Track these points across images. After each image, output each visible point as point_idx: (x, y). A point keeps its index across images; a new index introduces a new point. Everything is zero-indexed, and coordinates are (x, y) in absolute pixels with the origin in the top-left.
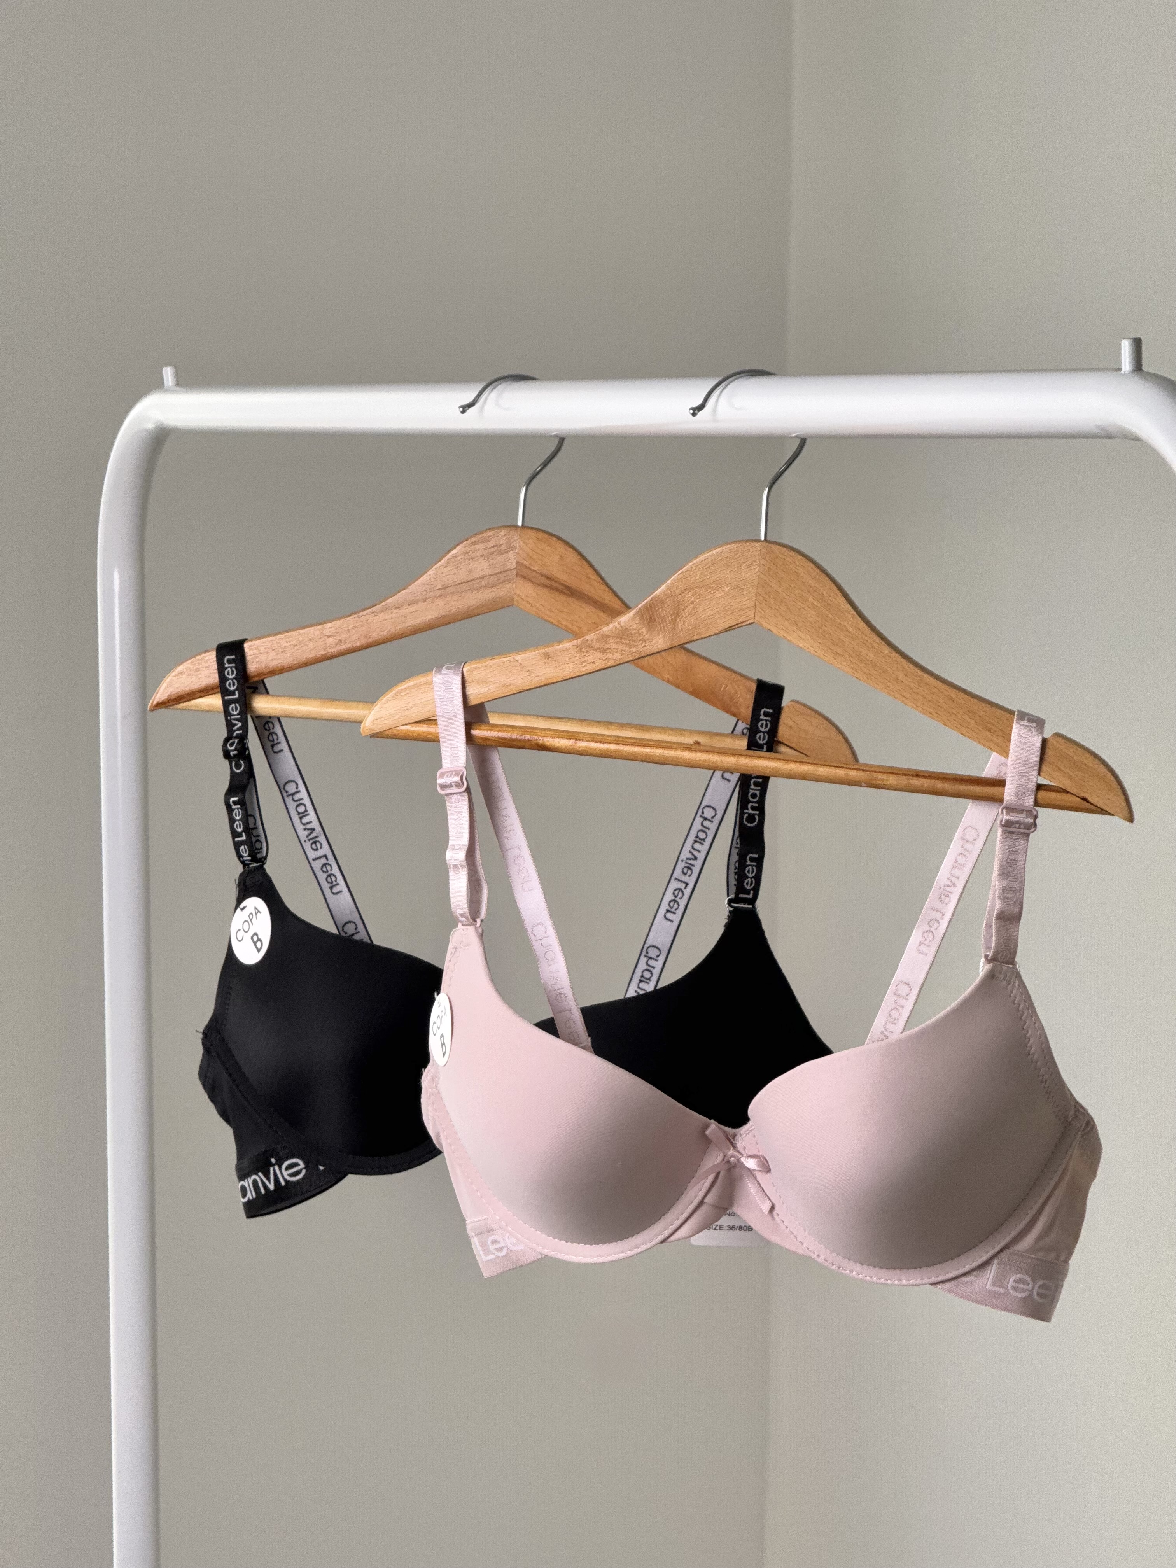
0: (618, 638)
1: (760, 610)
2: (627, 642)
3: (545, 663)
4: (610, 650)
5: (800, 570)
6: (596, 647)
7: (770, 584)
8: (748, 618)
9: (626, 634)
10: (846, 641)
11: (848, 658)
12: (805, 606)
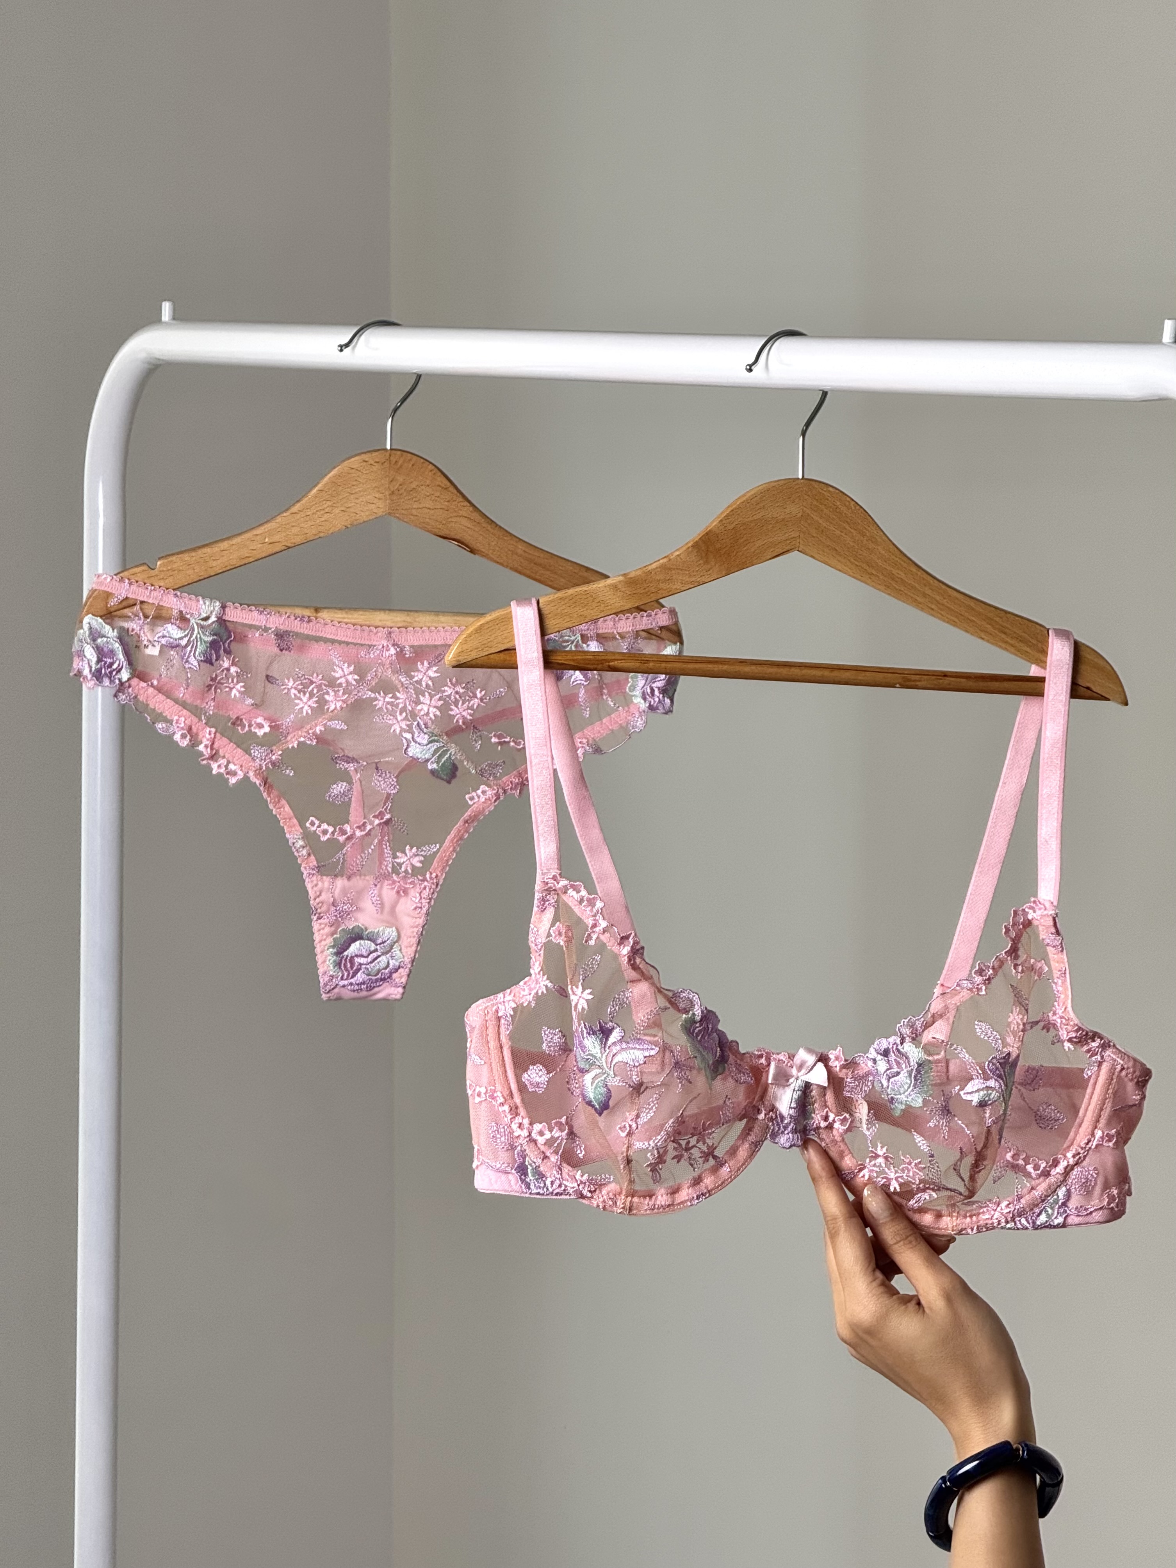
0: (678, 569)
1: (804, 539)
2: (687, 573)
3: (614, 594)
4: (672, 581)
5: (838, 503)
6: (659, 579)
7: (812, 516)
9: (686, 566)
10: (880, 562)
11: (881, 577)
12: (843, 534)
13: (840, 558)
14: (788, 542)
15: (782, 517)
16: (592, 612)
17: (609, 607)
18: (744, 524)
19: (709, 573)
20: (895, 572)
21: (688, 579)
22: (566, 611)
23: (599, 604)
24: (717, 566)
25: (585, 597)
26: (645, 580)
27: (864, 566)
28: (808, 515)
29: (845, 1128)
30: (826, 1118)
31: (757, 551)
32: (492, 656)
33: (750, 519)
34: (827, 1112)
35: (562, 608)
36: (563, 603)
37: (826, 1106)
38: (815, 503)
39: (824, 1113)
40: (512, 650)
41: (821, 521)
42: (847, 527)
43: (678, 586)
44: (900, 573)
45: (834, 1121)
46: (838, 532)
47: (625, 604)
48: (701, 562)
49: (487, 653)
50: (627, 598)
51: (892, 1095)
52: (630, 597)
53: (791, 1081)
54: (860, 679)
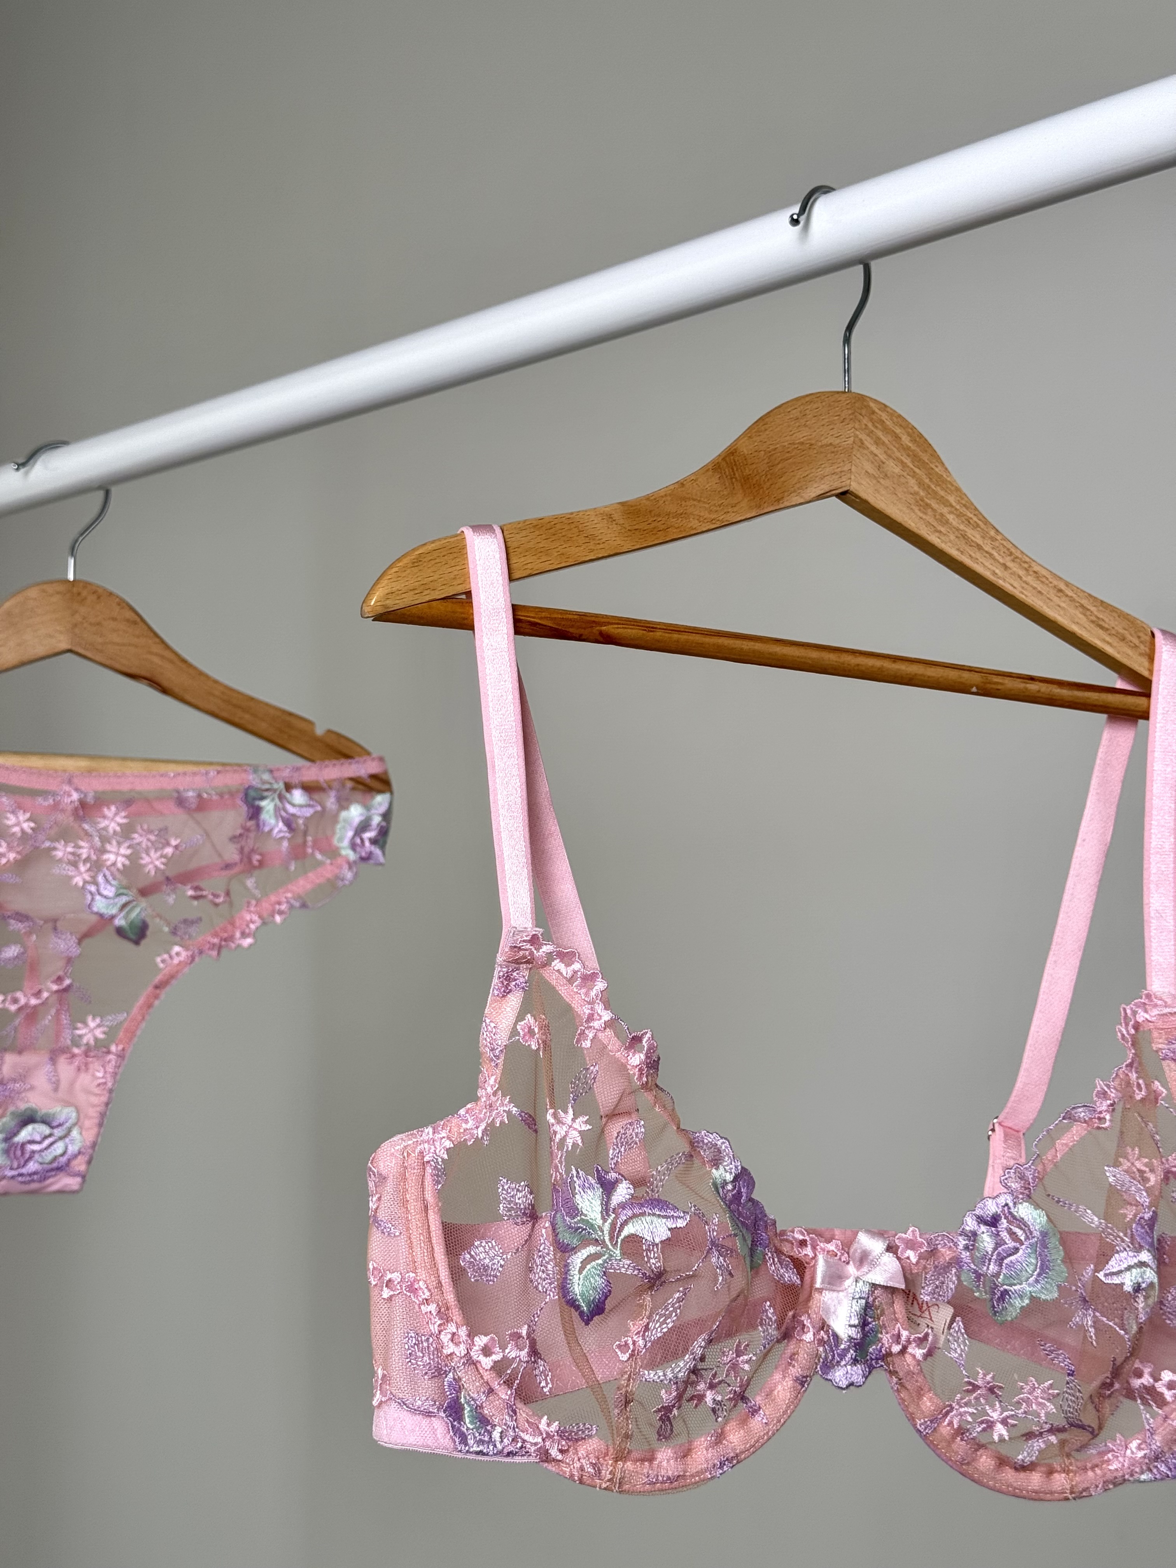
13: (900, 506)
14: (838, 476)
15: (829, 441)
16: (577, 550)
17: (602, 546)
18: (779, 445)
19: (735, 509)
20: (969, 531)
21: (707, 515)
23: (587, 540)
24: (746, 500)
25: (567, 527)
26: (650, 512)
27: (932, 520)
28: (862, 442)
29: (924, 1351)
30: (898, 1338)
31: (797, 486)
33: (789, 439)
34: (899, 1329)
35: (536, 541)
36: (537, 533)
37: (897, 1321)
38: (870, 425)
39: (895, 1332)
40: (465, 597)
41: (877, 452)
42: (911, 465)
43: (694, 523)
44: (974, 534)
45: (909, 1342)
46: (898, 470)
47: (622, 543)
48: (725, 492)
49: (427, 598)
50: (626, 535)
51: (1005, 1287)
52: (629, 533)
53: (848, 1282)
54: (929, 677)
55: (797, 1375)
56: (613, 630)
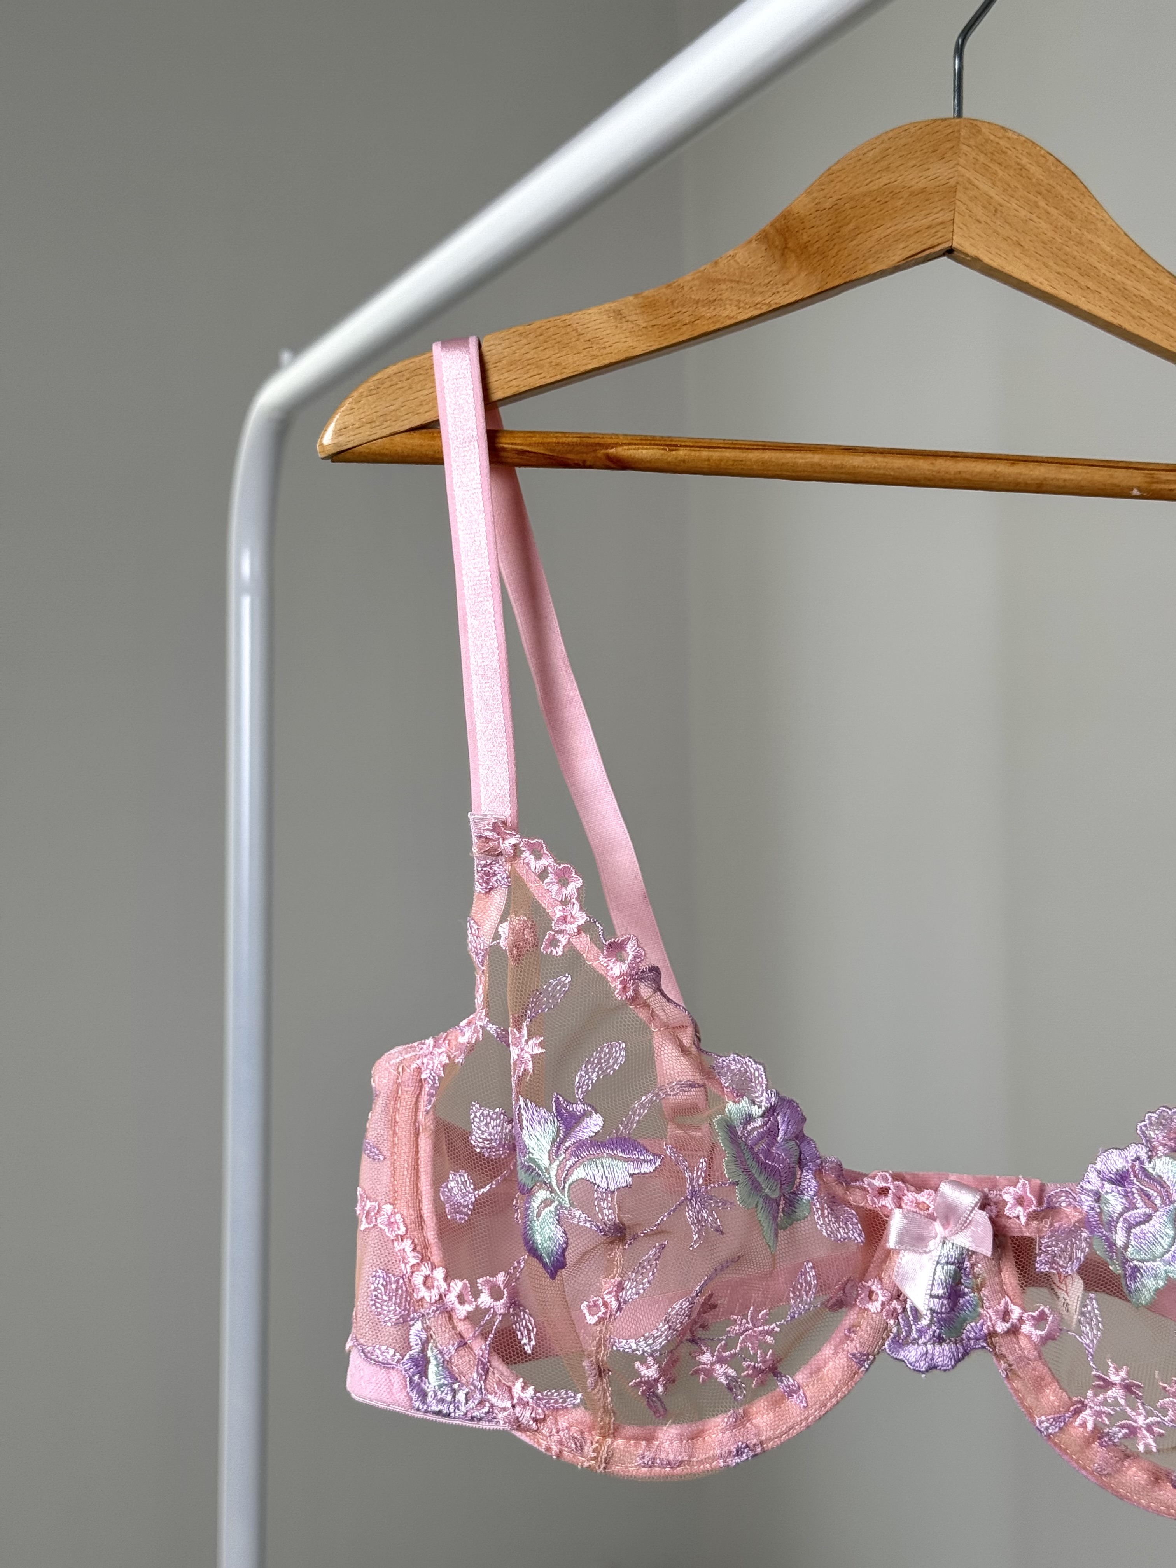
0: (731, 281)
1: (961, 225)
2: (748, 287)
3: (617, 327)
4: (720, 302)
5: (1025, 161)
6: (697, 298)
7: (976, 182)
8: (940, 241)
9: (746, 275)
10: (1103, 268)
11: (1104, 293)
12: (1034, 217)
13: (1027, 261)
14: (934, 231)
15: (921, 185)
16: (576, 358)
17: (607, 350)
18: (852, 199)
19: (787, 287)
20: (1130, 284)
21: (749, 299)
22: (528, 356)
23: (589, 344)
24: (803, 275)
25: (563, 331)
26: (673, 302)
27: (1075, 274)
28: (970, 182)
29: (1043, 1333)
30: (1005, 1315)
31: (874, 250)
32: (397, 438)
33: (864, 189)
34: (1007, 1303)
35: (523, 351)
36: (524, 341)
37: (1005, 1293)
38: (982, 158)
39: (1001, 1307)
40: (432, 426)
41: (992, 193)
42: (1042, 203)
43: (732, 310)
44: (1139, 286)
45: (1021, 1320)
46: (1023, 213)
47: (635, 344)
48: (774, 267)
49: (388, 431)
50: (640, 333)
51: (1136, 1262)
52: (644, 331)
53: (932, 1244)
54: (1065, 481)
55: (855, 1351)
56: (623, 453)
